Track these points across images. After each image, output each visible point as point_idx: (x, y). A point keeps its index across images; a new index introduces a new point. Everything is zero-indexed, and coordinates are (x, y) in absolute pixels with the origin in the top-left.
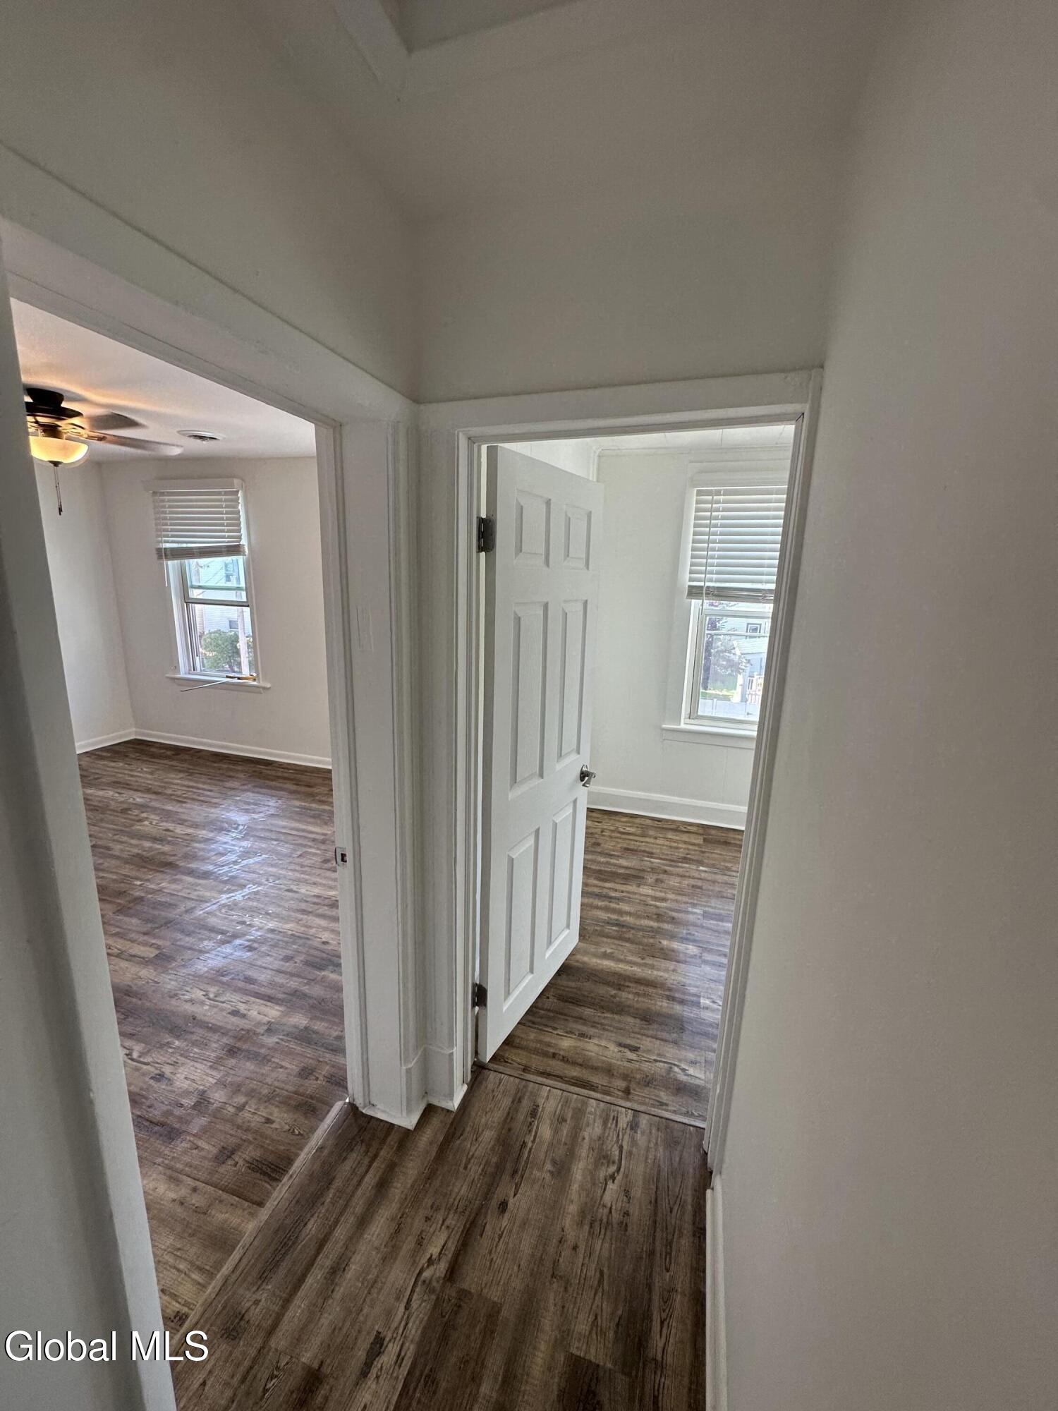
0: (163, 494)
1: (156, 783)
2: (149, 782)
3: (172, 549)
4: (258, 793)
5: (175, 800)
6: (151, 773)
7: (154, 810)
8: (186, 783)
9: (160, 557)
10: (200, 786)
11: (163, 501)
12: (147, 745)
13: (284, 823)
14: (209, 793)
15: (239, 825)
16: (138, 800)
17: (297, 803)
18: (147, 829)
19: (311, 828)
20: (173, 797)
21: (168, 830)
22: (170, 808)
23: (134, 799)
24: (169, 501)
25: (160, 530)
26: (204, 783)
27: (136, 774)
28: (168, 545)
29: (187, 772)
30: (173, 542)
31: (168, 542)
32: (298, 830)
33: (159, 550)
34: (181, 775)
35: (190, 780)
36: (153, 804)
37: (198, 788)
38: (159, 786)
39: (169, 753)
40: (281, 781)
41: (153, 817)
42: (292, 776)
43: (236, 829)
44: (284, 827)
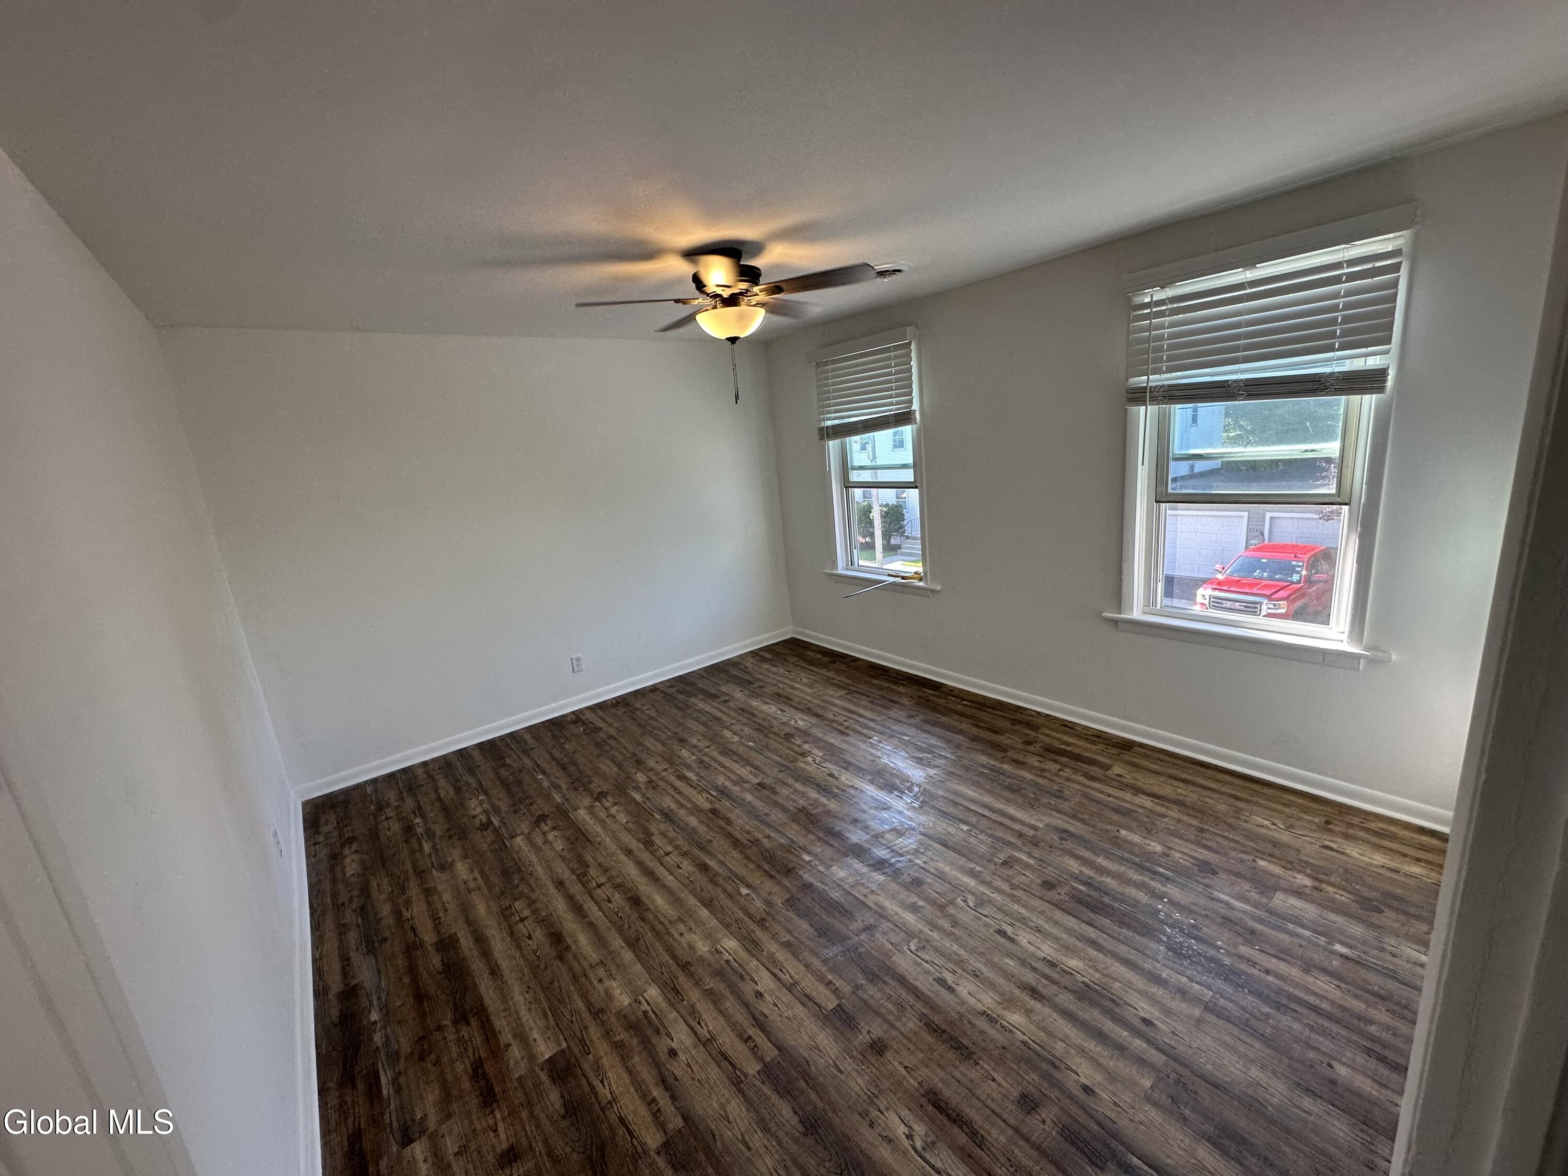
0: (825, 364)
1: (817, 702)
2: (809, 698)
3: (834, 427)
4: (929, 732)
5: (836, 729)
6: (811, 687)
7: (817, 741)
8: (847, 705)
9: (822, 438)
10: (861, 711)
11: (827, 372)
12: (804, 648)
13: (971, 793)
14: (872, 724)
15: (913, 784)
16: (801, 723)
17: (983, 759)
18: (809, 769)
19: (1011, 810)
20: (834, 725)
21: (832, 775)
22: (832, 741)
23: (796, 721)
24: (833, 370)
25: (822, 407)
26: (865, 707)
27: (796, 685)
28: (829, 423)
29: (845, 689)
30: (835, 418)
31: (830, 419)
32: (993, 810)
33: (821, 429)
34: (841, 692)
35: (850, 701)
36: (815, 731)
37: (861, 716)
38: (819, 706)
39: (825, 659)
40: (956, 717)
41: (815, 751)
42: (969, 711)
43: (910, 790)
44: (974, 801)
